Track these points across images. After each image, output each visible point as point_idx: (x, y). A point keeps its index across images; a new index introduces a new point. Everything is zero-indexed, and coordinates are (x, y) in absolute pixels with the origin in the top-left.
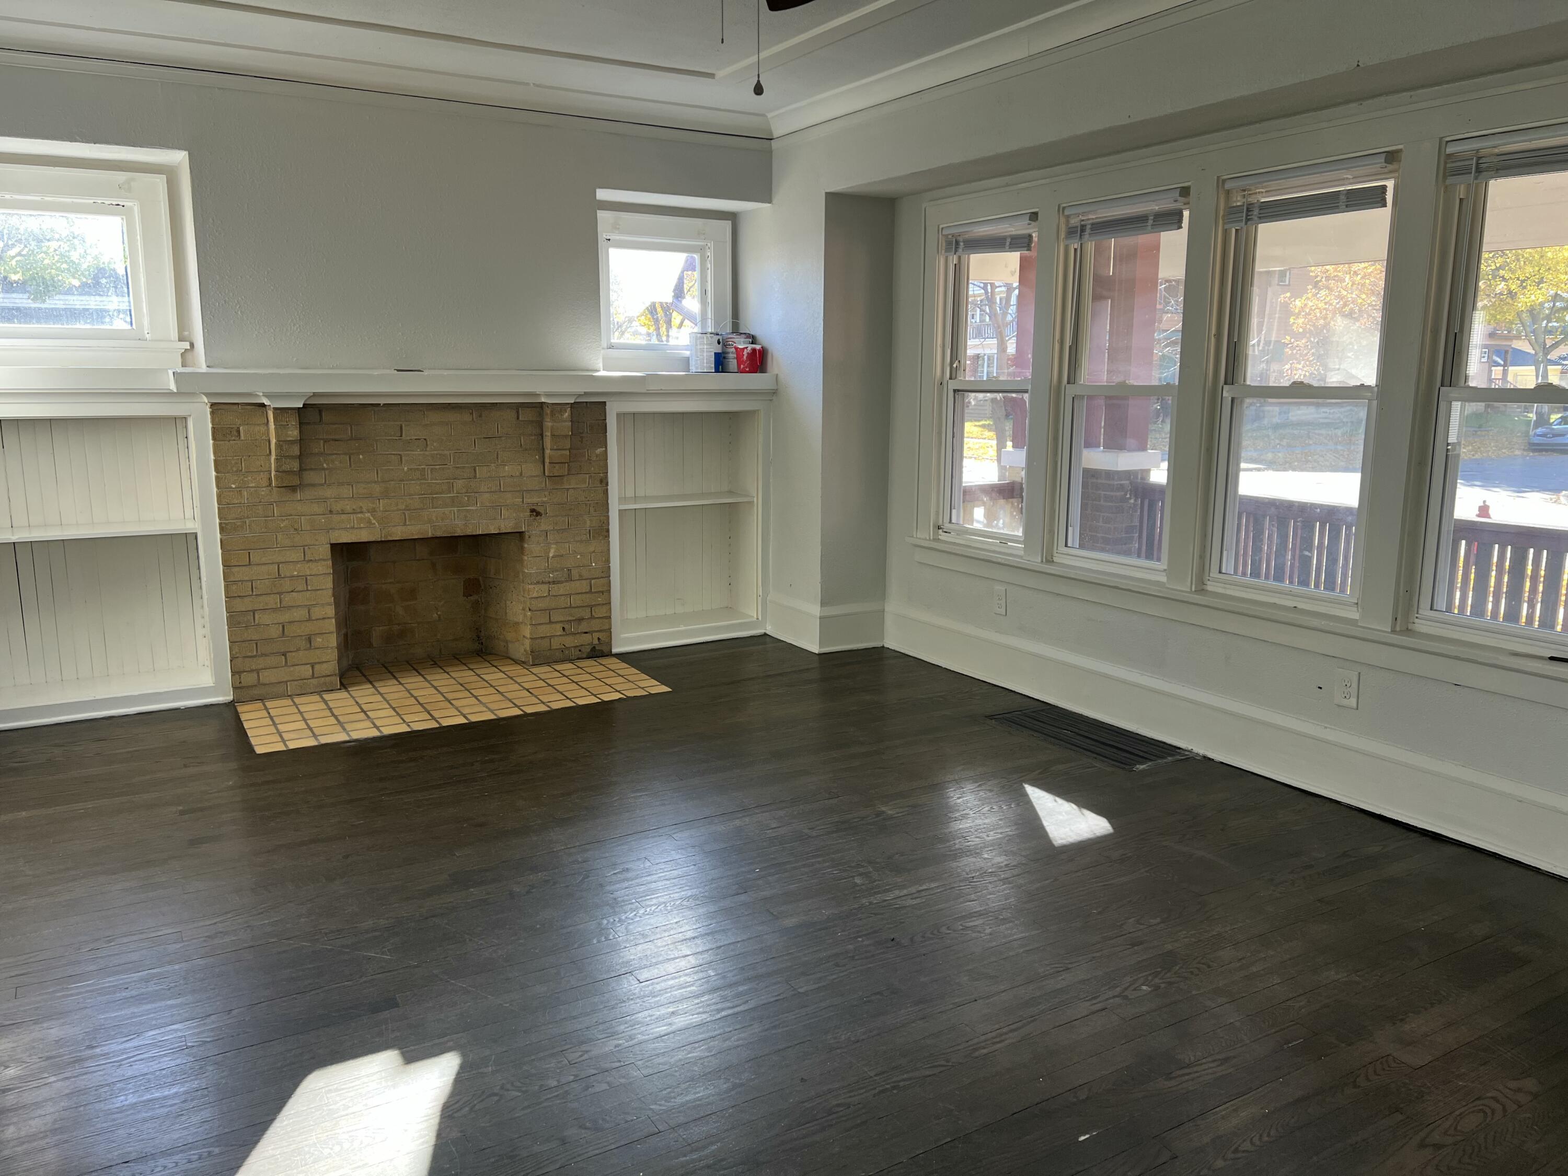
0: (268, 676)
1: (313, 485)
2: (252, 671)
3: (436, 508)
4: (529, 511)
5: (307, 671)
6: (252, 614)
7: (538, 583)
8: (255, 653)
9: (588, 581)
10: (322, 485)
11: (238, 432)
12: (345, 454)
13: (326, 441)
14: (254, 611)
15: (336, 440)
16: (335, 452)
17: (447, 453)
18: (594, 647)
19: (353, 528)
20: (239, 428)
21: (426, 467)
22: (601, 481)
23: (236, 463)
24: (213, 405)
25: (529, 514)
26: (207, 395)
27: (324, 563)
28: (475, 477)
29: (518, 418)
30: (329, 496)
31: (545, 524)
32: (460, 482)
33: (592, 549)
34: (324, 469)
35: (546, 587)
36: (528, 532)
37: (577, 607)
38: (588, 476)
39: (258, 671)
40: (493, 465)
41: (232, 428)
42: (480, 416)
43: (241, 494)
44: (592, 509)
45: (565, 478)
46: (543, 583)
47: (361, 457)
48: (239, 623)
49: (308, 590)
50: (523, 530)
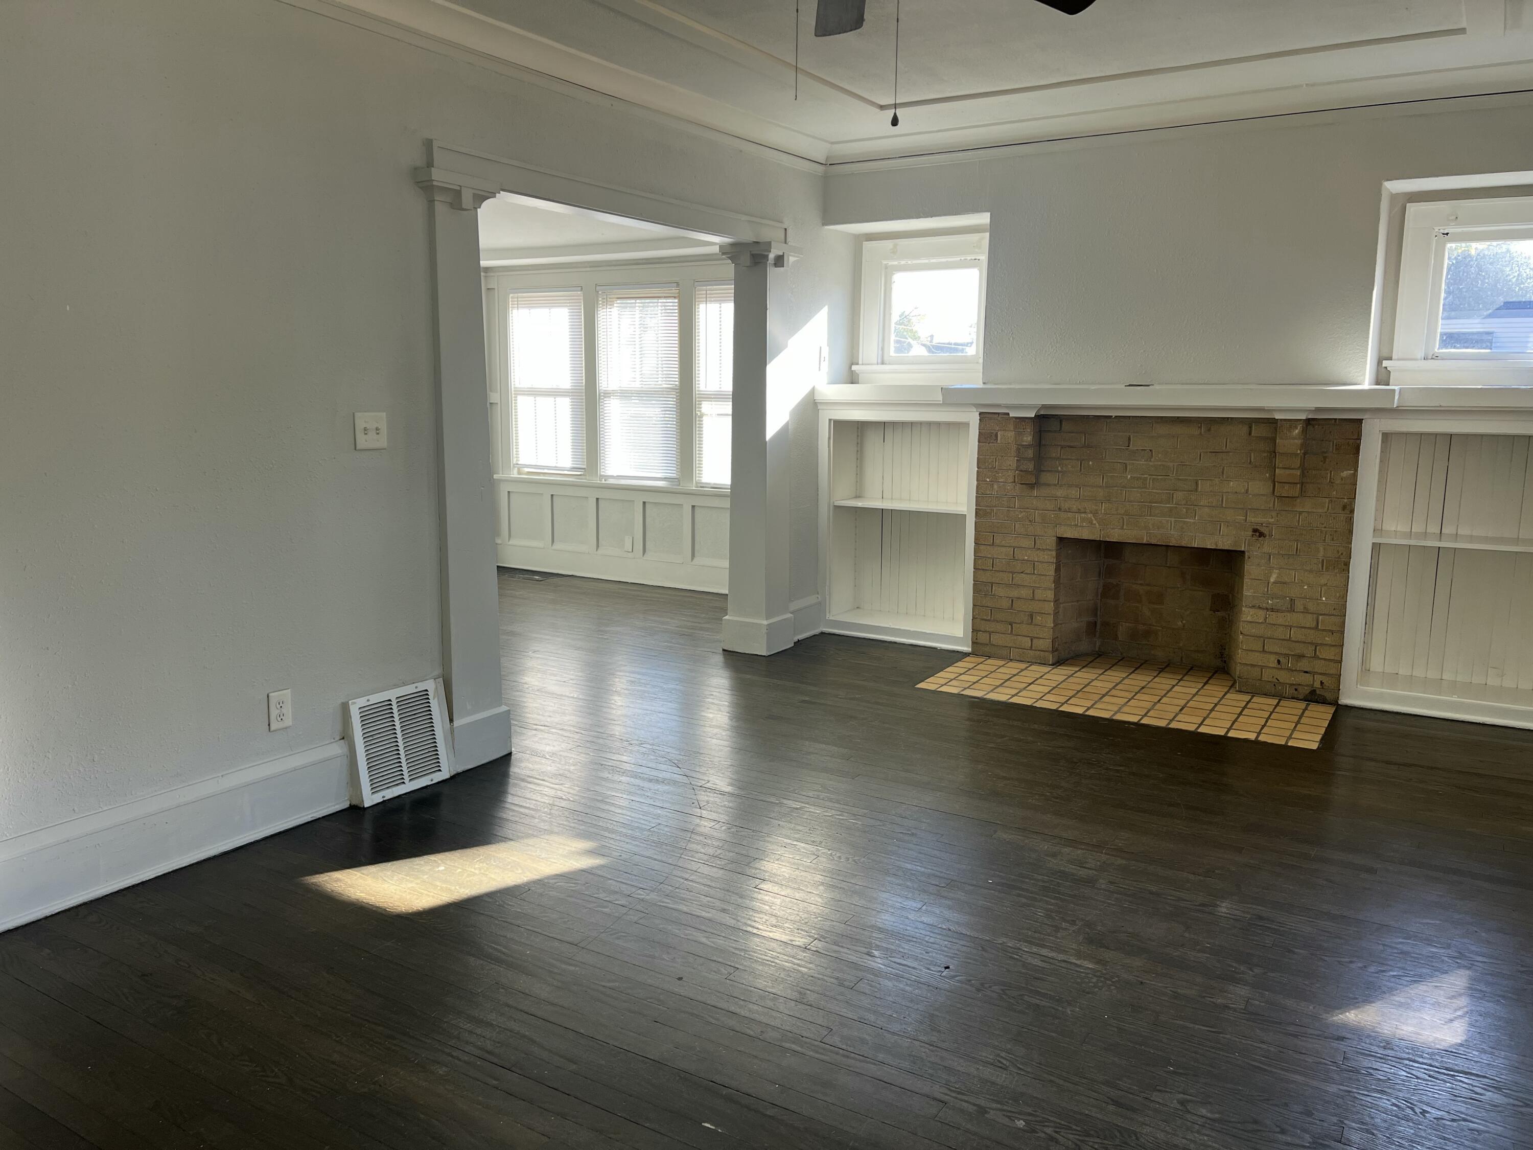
0: (996, 639)
1: (1049, 485)
2: (985, 631)
3: (1153, 516)
4: (1251, 530)
5: (1027, 642)
6: (990, 586)
7: (1253, 607)
8: (989, 618)
9: (1315, 616)
10: (1055, 485)
11: (996, 436)
12: (1078, 460)
13: (1062, 447)
14: (992, 584)
15: (1071, 447)
16: (1069, 457)
17: (1171, 464)
18: (1315, 691)
19: (1076, 525)
20: (997, 433)
21: (1149, 477)
22: (1344, 508)
23: (993, 461)
24: (980, 414)
25: (1251, 533)
26: (977, 406)
27: (1049, 553)
28: (1196, 490)
29: (1250, 434)
30: (1059, 495)
31: (1267, 546)
32: (1180, 493)
33: (1323, 581)
34: (1059, 472)
35: (1261, 613)
36: (1248, 552)
37: (1298, 642)
38: (1327, 500)
39: (990, 633)
40: (1217, 480)
41: (992, 433)
42: (1209, 430)
43: (993, 487)
44: (1328, 538)
45: (1298, 500)
46: (1260, 608)
47: (1091, 463)
48: (981, 591)
49: (1034, 574)
50: (1243, 549)
